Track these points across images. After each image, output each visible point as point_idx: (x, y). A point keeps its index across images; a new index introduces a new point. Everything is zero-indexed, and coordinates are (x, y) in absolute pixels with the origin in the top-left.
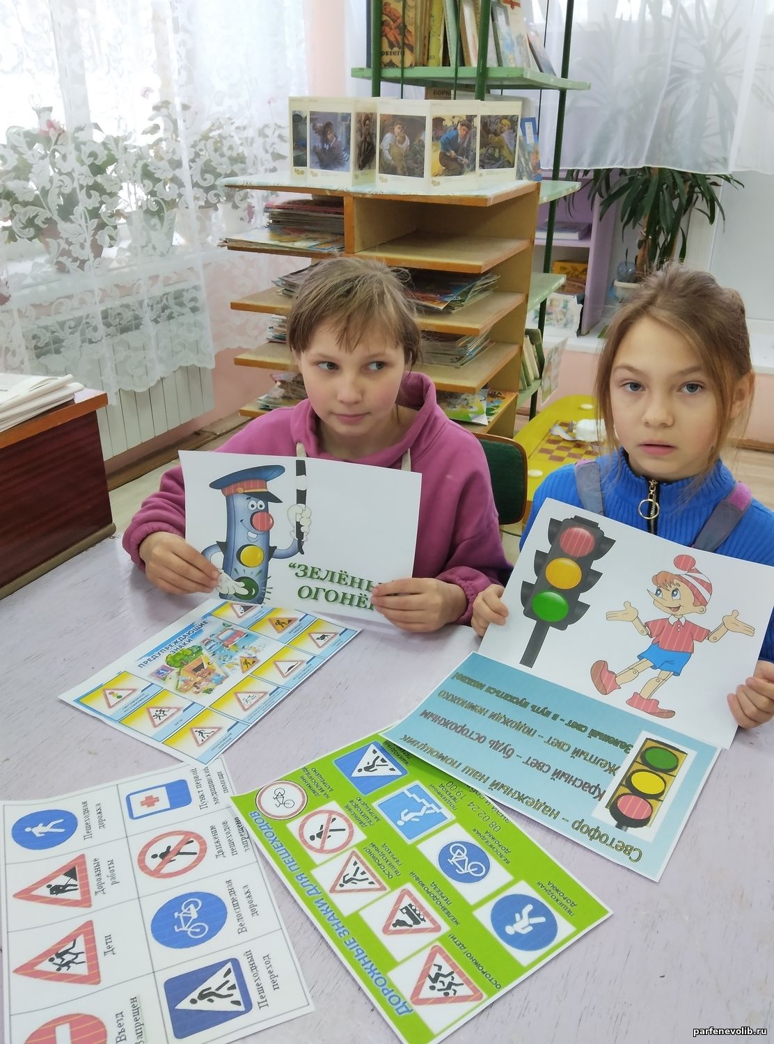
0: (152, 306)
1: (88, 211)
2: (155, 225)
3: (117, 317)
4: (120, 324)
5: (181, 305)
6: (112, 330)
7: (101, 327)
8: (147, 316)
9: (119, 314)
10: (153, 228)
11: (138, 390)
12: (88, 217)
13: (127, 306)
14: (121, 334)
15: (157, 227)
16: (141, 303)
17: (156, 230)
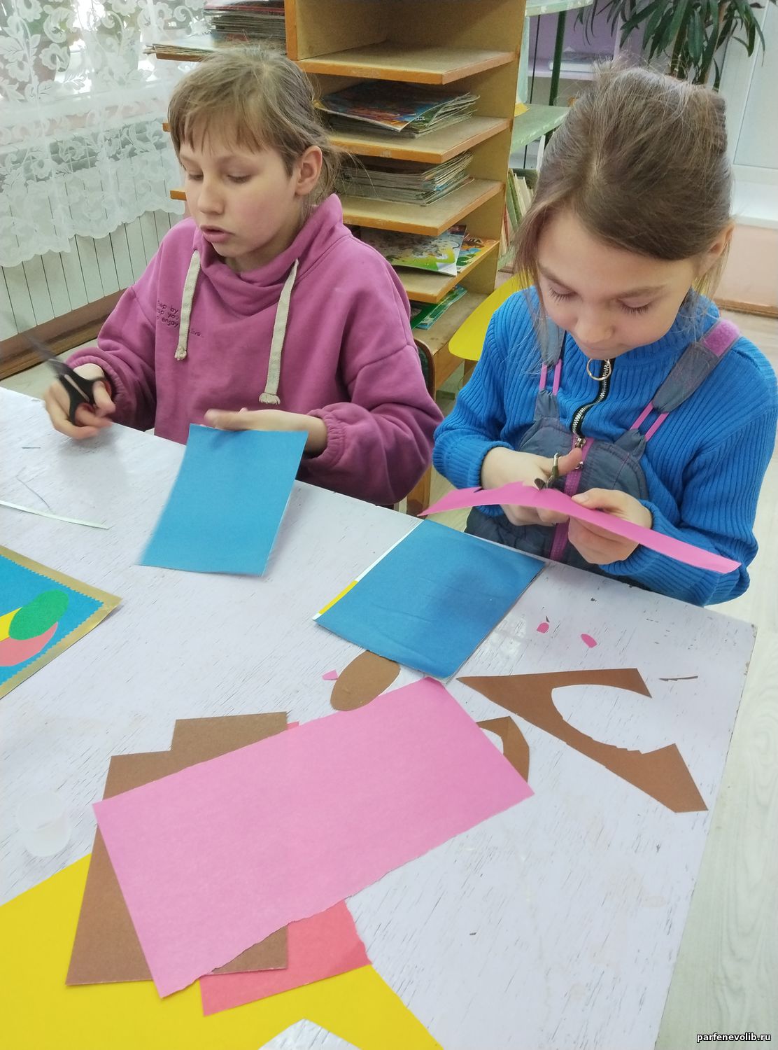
0: (110, 140)
1: (28, 24)
2: (111, 45)
3: (69, 151)
4: (73, 160)
5: (145, 140)
6: (63, 166)
7: (50, 163)
8: (104, 152)
9: (71, 148)
10: (110, 48)
11: (96, 237)
12: (28, 31)
13: (81, 140)
14: (74, 171)
15: (113, 48)
16: (95, 136)
17: (113, 51)
